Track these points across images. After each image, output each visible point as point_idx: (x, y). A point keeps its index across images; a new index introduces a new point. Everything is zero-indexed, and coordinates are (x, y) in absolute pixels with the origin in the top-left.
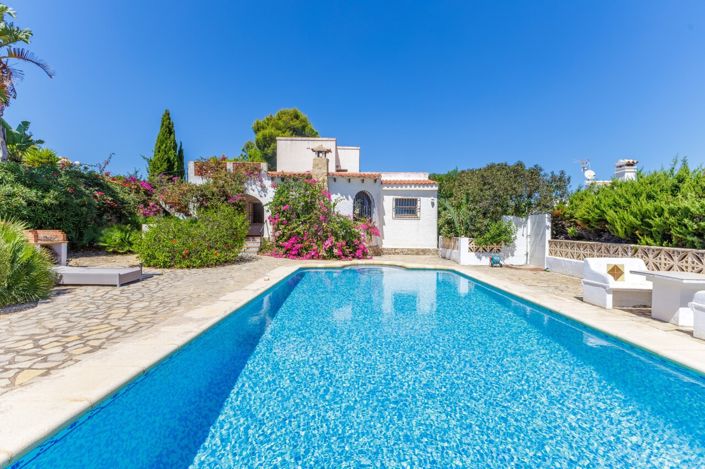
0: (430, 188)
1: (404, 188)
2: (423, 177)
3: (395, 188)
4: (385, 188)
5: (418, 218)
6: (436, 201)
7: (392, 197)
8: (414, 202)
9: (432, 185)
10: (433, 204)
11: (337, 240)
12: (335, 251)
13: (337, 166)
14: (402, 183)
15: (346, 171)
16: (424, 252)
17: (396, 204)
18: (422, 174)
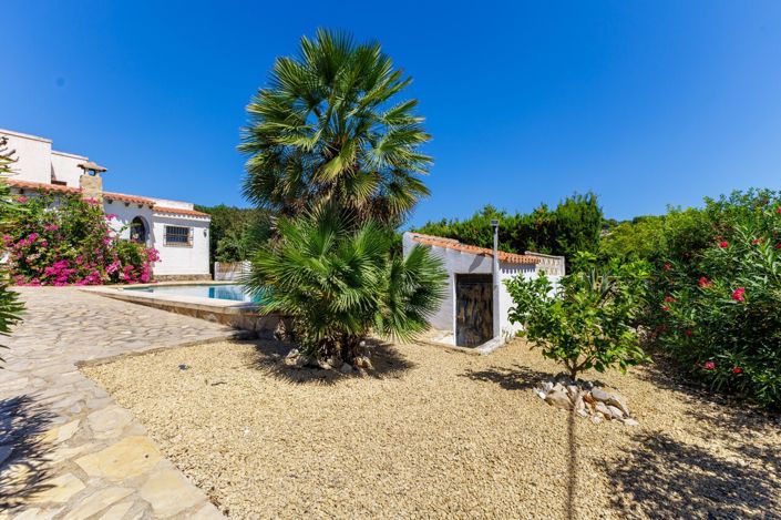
0: (203, 220)
1: (177, 217)
2: (188, 207)
3: (167, 216)
4: (156, 215)
5: (191, 246)
6: (208, 231)
7: (163, 224)
8: (186, 231)
9: (205, 217)
10: (205, 234)
11: (123, 264)
12: (122, 275)
13: (53, 176)
14: (173, 212)
15: (64, 184)
16: (197, 277)
17: (168, 231)
18: (187, 205)
